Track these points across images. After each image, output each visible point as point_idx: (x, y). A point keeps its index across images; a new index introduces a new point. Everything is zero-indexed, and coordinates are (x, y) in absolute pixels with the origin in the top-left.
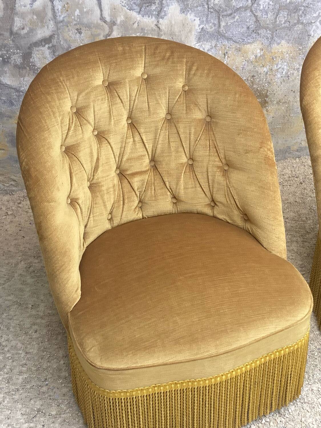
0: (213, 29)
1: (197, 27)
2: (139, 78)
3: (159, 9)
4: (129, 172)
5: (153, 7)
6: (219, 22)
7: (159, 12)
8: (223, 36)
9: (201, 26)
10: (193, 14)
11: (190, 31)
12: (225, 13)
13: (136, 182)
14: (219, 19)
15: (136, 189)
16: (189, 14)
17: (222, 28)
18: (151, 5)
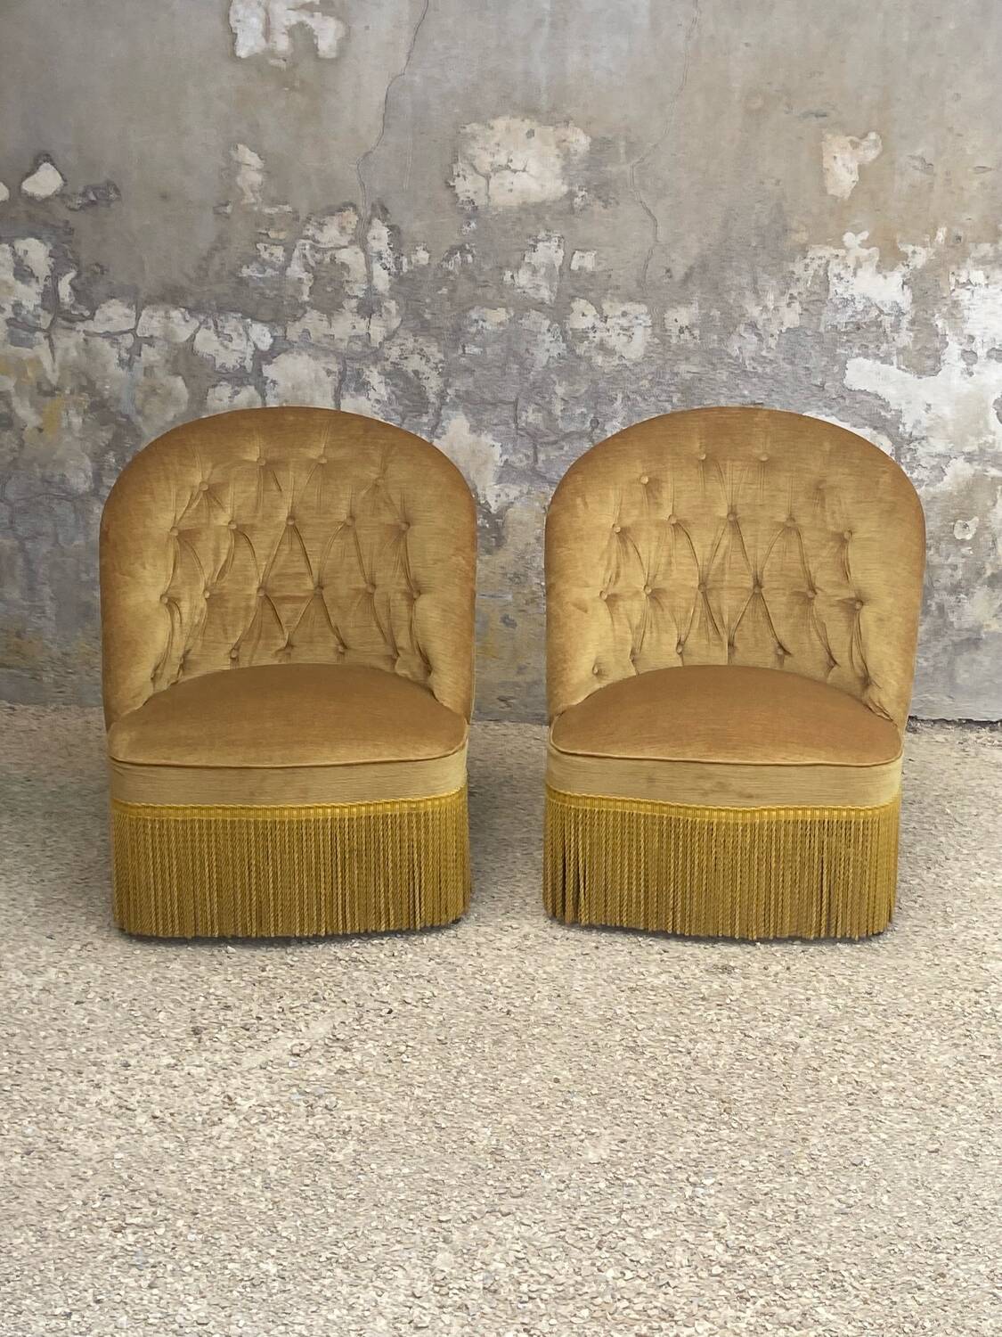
0: (526, 462)
1: (497, 458)
2: (313, 460)
3: (434, 422)
4: (277, 594)
5: (425, 419)
6: (536, 454)
7: (435, 427)
8: (543, 478)
9: (505, 457)
10: (490, 436)
11: (486, 462)
12: (546, 440)
13: (286, 611)
14: (535, 448)
15: (283, 621)
16: (483, 436)
17: (540, 464)
18: (421, 415)
